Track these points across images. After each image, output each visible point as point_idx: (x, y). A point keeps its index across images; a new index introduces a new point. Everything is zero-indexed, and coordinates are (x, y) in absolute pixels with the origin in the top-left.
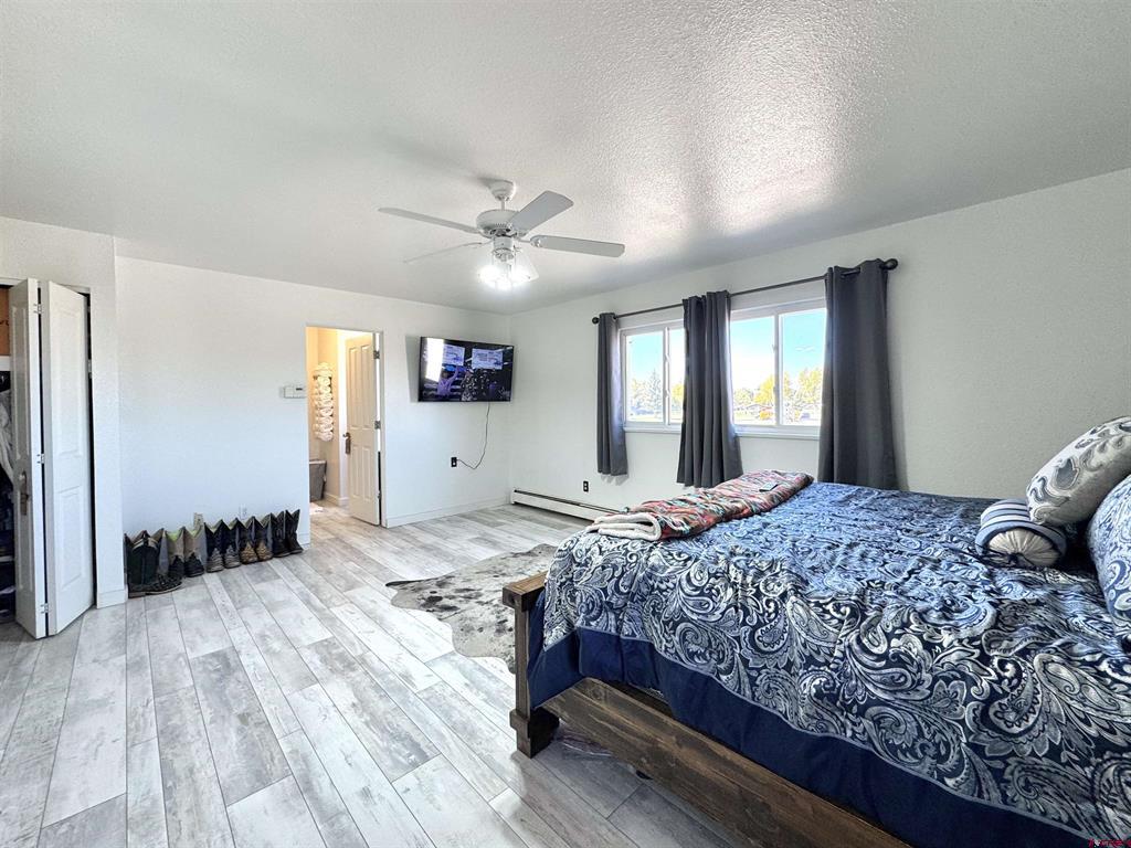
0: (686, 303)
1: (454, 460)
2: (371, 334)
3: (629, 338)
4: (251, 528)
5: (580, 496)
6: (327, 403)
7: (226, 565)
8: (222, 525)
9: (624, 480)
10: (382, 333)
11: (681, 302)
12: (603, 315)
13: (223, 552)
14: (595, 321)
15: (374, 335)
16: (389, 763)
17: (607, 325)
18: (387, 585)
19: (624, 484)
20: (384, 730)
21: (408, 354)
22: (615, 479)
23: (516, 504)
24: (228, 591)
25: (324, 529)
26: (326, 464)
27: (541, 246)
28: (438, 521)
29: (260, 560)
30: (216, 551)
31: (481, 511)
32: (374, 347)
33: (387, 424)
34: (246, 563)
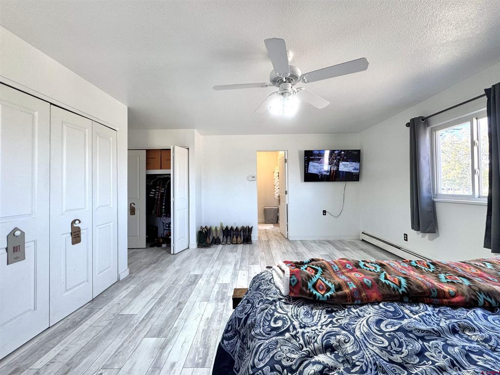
0: (487, 92)
1: (324, 212)
2: (284, 152)
3: (439, 133)
4: (241, 231)
5: (401, 243)
6: (277, 183)
7: (226, 243)
8: (227, 228)
9: (436, 238)
10: (287, 151)
11: (484, 93)
12: (413, 120)
13: (227, 238)
14: (408, 125)
15: (285, 152)
16: (191, 357)
17: (417, 126)
18: (267, 267)
19: (435, 240)
20: (205, 338)
21: (300, 160)
22: (427, 235)
23: (363, 240)
24: (220, 253)
25: (267, 236)
26: (278, 209)
27: (308, 82)
28: (314, 241)
29: (237, 243)
30: (225, 237)
31: (340, 241)
32: (285, 157)
33: (289, 193)
34: (233, 244)
